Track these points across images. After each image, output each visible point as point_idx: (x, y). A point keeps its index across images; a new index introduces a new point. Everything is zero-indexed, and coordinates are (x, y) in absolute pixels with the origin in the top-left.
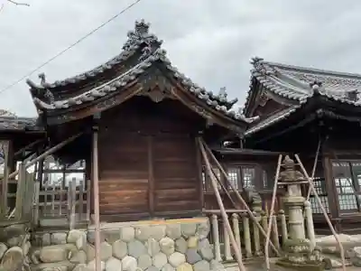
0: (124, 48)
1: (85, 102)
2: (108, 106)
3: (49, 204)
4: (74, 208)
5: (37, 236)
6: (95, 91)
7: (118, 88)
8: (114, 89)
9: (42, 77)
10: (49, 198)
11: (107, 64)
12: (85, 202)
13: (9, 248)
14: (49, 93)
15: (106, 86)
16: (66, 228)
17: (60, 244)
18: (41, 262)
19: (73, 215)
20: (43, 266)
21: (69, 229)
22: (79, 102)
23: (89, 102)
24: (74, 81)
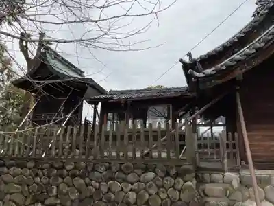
0: (254, 16)
1: (228, 67)
2: (249, 67)
3: (206, 150)
4: (225, 155)
5: (200, 175)
6: (236, 56)
7: (257, 50)
8: (254, 51)
9: (189, 55)
10: (206, 147)
11: (240, 32)
12: (234, 150)
13: (185, 182)
14: (198, 65)
15: (246, 50)
16: (221, 171)
17: (218, 183)
18: (206, 195)
19: (226, 161)
20: (208, 199)
21: (224, 172)
22: (224, 68)
23: (232, 66)
24: (214, 53)
